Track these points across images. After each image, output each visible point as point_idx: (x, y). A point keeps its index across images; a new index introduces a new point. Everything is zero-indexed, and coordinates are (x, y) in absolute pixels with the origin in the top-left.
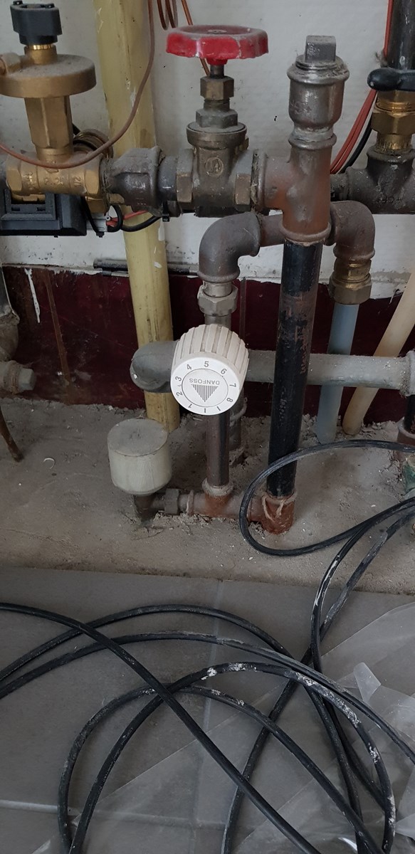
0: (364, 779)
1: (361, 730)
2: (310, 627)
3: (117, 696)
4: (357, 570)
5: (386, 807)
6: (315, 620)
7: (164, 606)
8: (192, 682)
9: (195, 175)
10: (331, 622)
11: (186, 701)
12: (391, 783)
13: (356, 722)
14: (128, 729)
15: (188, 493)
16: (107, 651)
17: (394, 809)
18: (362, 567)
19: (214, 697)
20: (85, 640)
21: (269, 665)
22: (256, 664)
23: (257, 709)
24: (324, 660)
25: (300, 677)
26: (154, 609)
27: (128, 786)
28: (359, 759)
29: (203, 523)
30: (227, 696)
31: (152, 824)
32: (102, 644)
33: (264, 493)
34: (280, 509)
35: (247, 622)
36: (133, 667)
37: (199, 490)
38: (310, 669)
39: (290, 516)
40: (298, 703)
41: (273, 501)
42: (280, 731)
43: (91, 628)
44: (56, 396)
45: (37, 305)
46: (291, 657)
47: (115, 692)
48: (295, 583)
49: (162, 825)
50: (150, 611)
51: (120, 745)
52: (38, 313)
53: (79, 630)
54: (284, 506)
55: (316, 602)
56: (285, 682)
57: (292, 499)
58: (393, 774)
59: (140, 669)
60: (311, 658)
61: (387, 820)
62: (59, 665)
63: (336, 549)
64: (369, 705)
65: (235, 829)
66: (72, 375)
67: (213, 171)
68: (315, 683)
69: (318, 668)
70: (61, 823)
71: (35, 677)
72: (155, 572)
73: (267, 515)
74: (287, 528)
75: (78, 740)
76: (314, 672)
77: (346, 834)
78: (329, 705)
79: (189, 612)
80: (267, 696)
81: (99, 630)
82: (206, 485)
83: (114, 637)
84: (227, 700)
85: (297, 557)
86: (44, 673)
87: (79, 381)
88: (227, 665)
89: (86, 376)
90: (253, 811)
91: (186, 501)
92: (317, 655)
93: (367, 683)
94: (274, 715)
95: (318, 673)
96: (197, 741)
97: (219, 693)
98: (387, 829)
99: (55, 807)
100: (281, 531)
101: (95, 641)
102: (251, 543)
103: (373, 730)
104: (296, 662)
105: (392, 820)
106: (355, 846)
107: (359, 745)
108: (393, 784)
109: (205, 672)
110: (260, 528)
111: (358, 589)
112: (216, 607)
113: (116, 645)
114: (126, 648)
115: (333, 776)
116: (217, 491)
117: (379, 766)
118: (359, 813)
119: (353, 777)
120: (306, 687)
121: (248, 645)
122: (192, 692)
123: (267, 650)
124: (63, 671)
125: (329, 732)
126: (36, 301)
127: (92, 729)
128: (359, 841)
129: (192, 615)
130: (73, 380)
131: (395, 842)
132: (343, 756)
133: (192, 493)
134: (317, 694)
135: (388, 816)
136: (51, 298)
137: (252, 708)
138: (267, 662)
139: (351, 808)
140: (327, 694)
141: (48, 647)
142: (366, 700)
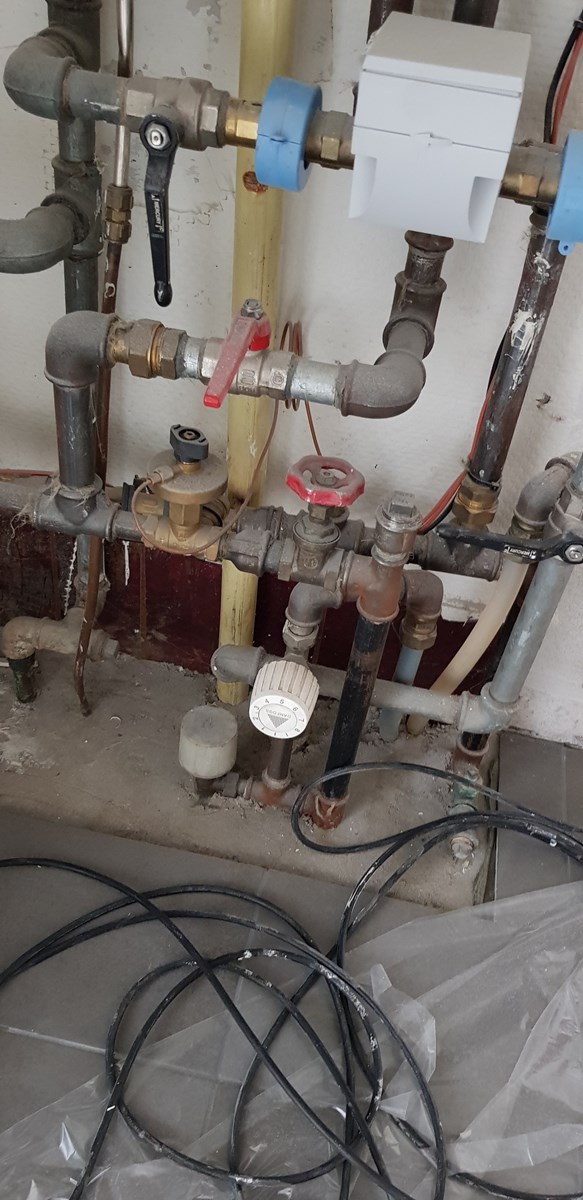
0: (362, 1062)
1: (367, 1022)
2: (340, 926)
3: (163, 964)
4: (391, 878)
5: (375, 1087)
6: (345, 920)
7: (212, 886)
8: (229, 960)
9: (295, 564)
10: (358, 924)
11: (222, 976)
12: (384, 1069)
13: (363, 1015)
14: (171, 992)
15: (246, 777)
16: (158, 922)
17: (381, 1090)
18: (396, 877)
19: (246, 976)
20: (138, 909)
21: (298, 956)
22: (286, 953)
23: (283, 992)
24: (346, 956)
25: (323, 969)
26: (203, 889)
27: (166, 1041)
28: (360, 1045)
29: (257, 807)
30: (258, 977)
31: (182, 1074)
32: (153, 914)
33: (318, 792)
34: (330, 810)
35: (285, 913)
36: (180, 940)
37: (258, 778)
38: (332, 964)
39: (339, 815)
40: (318, 991)
41: (324, 800)
42: (299, 1014)
43: (145, 898)
44: (129, 650)
45: (127, 571)
46: (318, 950)
47: (160, 960)
48: (335, 881)
49: (190, 1076)
50: (199, 889)
51: (163, 1006)
52: (127, 577)
53: (133, 898)
54: (335, 808)
55: (349, 904)
56: (311, 972)
57: (343, 802)
58: (386, 1062)
59: (186, 943)
60: (336, 954)
61: (374, 1097)
62: (114, 928)
63: (379, 852)
64: (378, 1003)
65: (250, 1088)
66: (148, 634)
67: (309, 565)
68: (335, 976)
69: (340, 964)
70: (108, 1064)
71: (93, 936)
72: (206, 852)
73: (318, 813)
74: (336, 826)
75: (128, 996)
76: (337, 967)
77: (340, 1104)
78: (344, 998)
79: (233, 896)
80: (292, 981)
81: (152, 901)
82: (265, 775)
83: (166, 909)
84: (257, 979)
85: (340, 855)
86: (101, 933)
87: (154, 640)
88: (261, 950)
89: (162, 637)
90: (267, 1073)
91: (245, 786)
92: (341, 953)
93: (380, 982)
94: (295, 999)
95: (339, 969)
96: (227, 1012)
97: (251, 973)
98: (373, 1104)
99: (104, 1051)
100: (329, 827)
101: (147, 911)
102: (299, 838)
103: (378, 1025)
104: (321, 955)
105: (378, 1098)
106: (344, 1114)
107: (362, 1035)
108: (386, 1070)
109: (241, 953)
110: (310, 821)
111: (390, 895)
112: (258, 895)
113: (167, 917)
114: (174, 921)
115: (336, 1056)
116: (275, 784)
117: (376, 1053)
118: (352, 1088)
119: (353, 1060)
120: (327, 979)
121: (282, 935)
122: (228, 969)
123: (298, 941)
124: (118, 935)
125: (340, 1021)
126: (127, 567)
127: (140, 988)
128: (348, 1111)
129: (236, 899)
130: (149, 638)
131: (377, 1116)
132: (348, 1041)
133: (250, 780)
134: (336, 987)
135: (375, 1094)
136: (143, 567)
137: (278, 991)
138: (296, 952)
139: (347, 1085)
140: (344, 987)
141: (106, 910)
142: (376, 998)
